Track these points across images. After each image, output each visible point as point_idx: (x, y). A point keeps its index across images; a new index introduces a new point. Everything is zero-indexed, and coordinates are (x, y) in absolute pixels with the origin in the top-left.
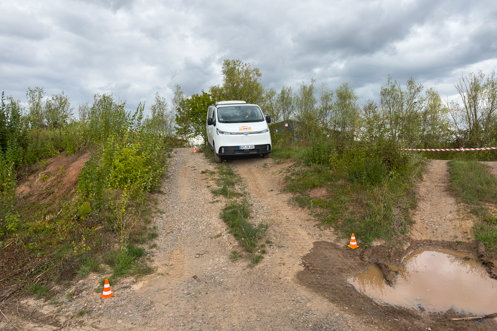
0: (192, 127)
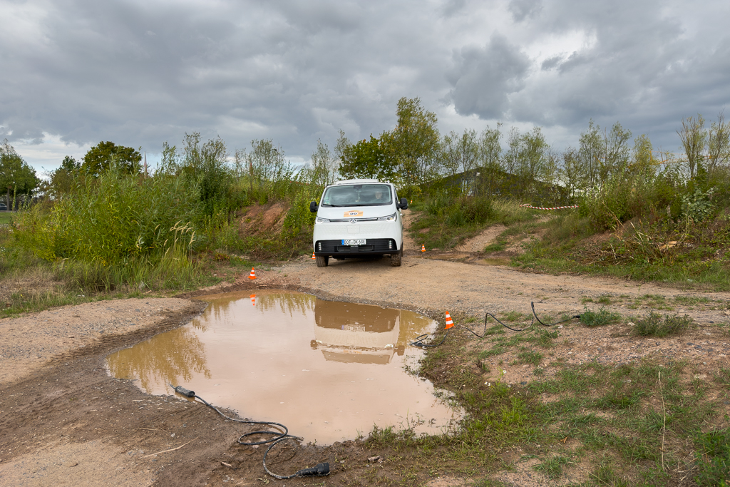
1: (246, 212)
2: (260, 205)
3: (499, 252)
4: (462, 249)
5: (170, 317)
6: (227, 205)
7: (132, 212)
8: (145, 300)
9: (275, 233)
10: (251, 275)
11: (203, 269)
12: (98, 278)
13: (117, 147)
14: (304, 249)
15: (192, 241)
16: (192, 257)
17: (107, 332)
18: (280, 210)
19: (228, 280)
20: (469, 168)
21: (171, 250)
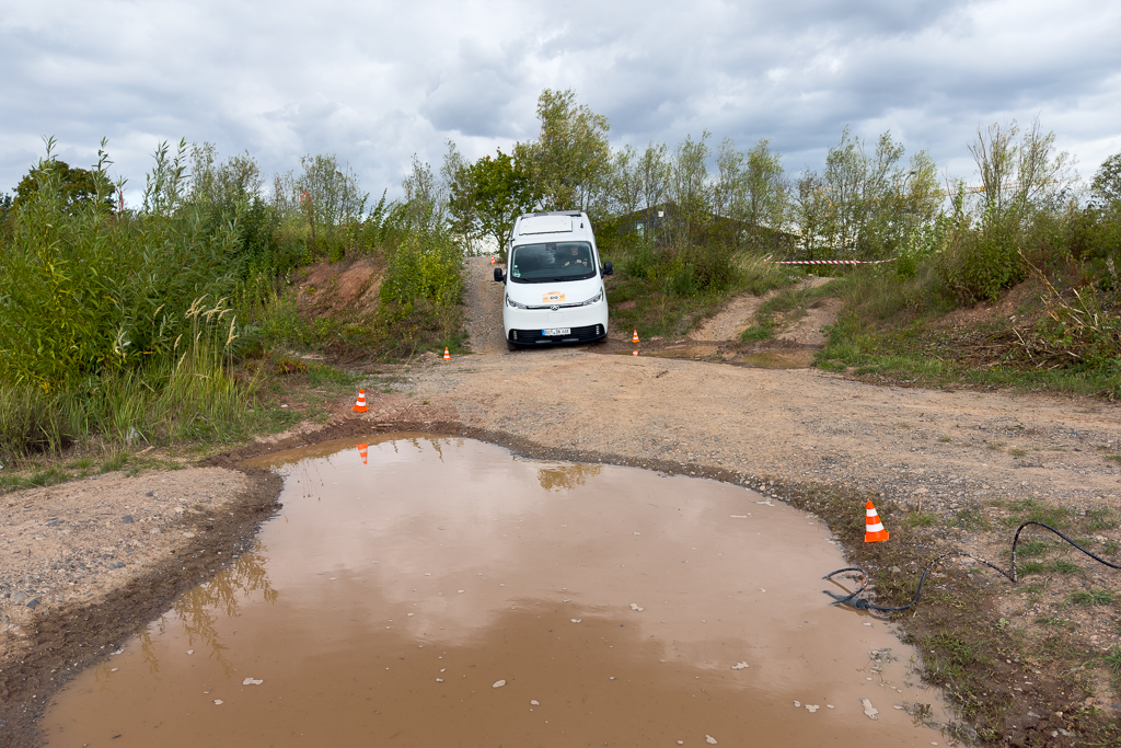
0: (479, 220)
1: (307, 275)
2: (331, 263)
3: (767, 341)
4: (698, 336)
5: (209, 528)
6: (272, 263)
7: (101, 280)
8: (145, 481)
9: (364, 312)
10: (359, 404)
11: (259, 394)
12: (32, 425)
13: (72, 171)
14: (424, 341)
15: (231, 337)
16: (233, 370)
17: (48, 600)
18: (368, 271)
19: (312, 416)
20: (656, 201)
21: (190, 356)
